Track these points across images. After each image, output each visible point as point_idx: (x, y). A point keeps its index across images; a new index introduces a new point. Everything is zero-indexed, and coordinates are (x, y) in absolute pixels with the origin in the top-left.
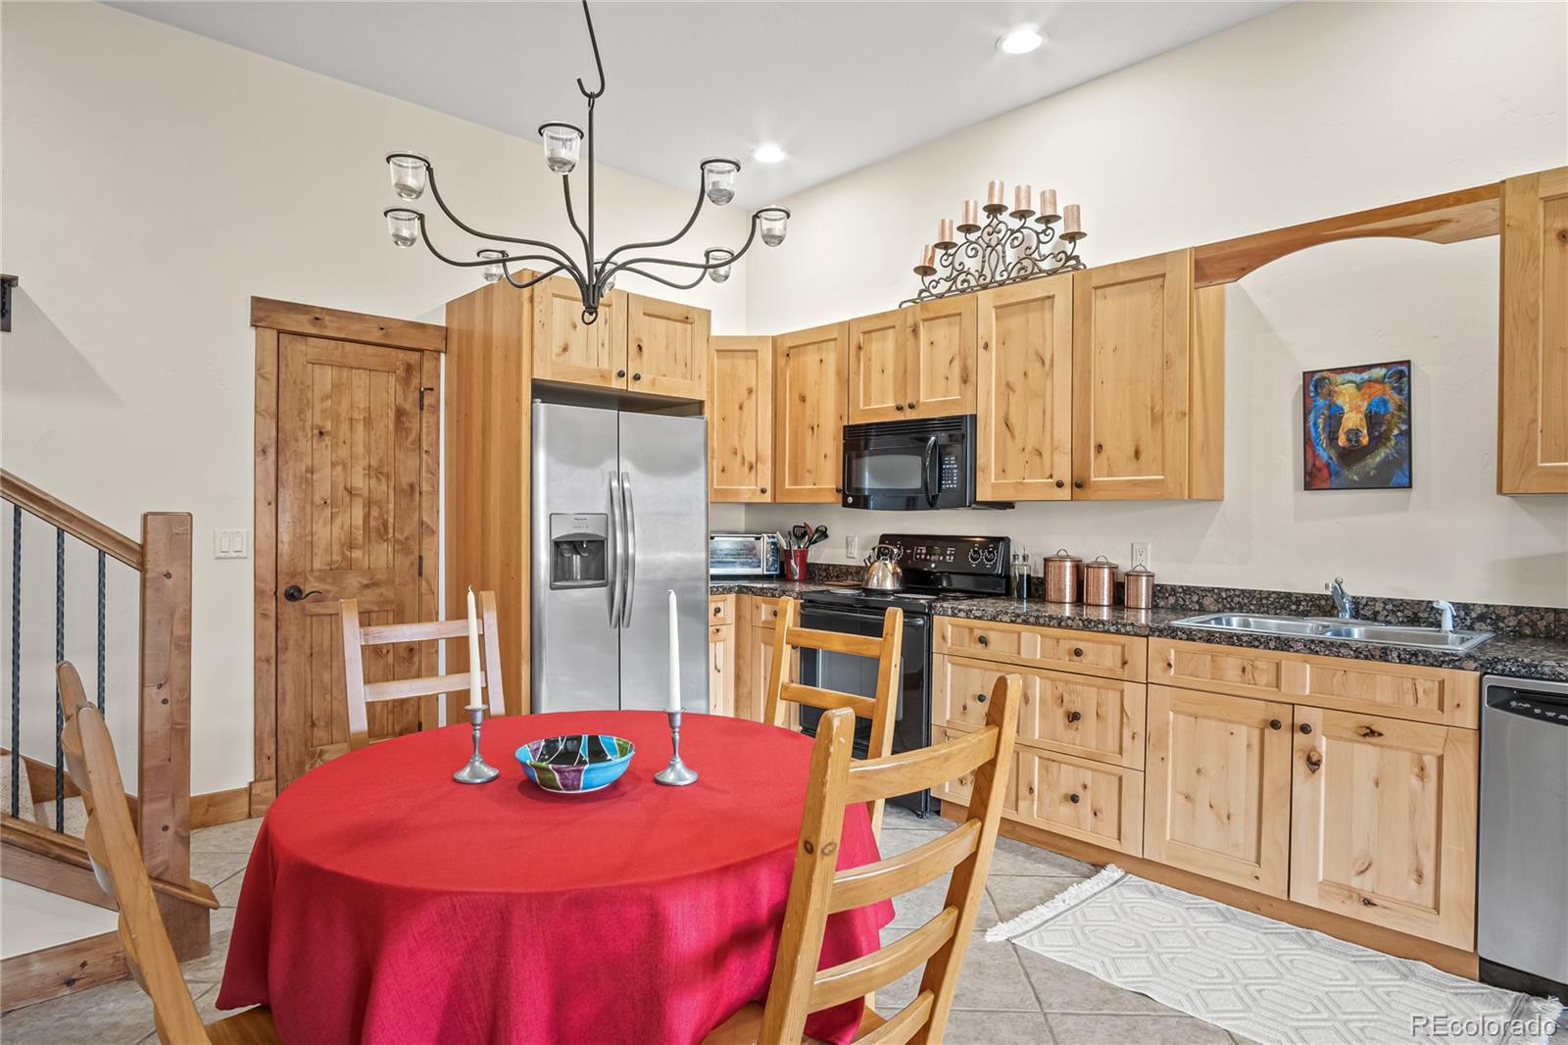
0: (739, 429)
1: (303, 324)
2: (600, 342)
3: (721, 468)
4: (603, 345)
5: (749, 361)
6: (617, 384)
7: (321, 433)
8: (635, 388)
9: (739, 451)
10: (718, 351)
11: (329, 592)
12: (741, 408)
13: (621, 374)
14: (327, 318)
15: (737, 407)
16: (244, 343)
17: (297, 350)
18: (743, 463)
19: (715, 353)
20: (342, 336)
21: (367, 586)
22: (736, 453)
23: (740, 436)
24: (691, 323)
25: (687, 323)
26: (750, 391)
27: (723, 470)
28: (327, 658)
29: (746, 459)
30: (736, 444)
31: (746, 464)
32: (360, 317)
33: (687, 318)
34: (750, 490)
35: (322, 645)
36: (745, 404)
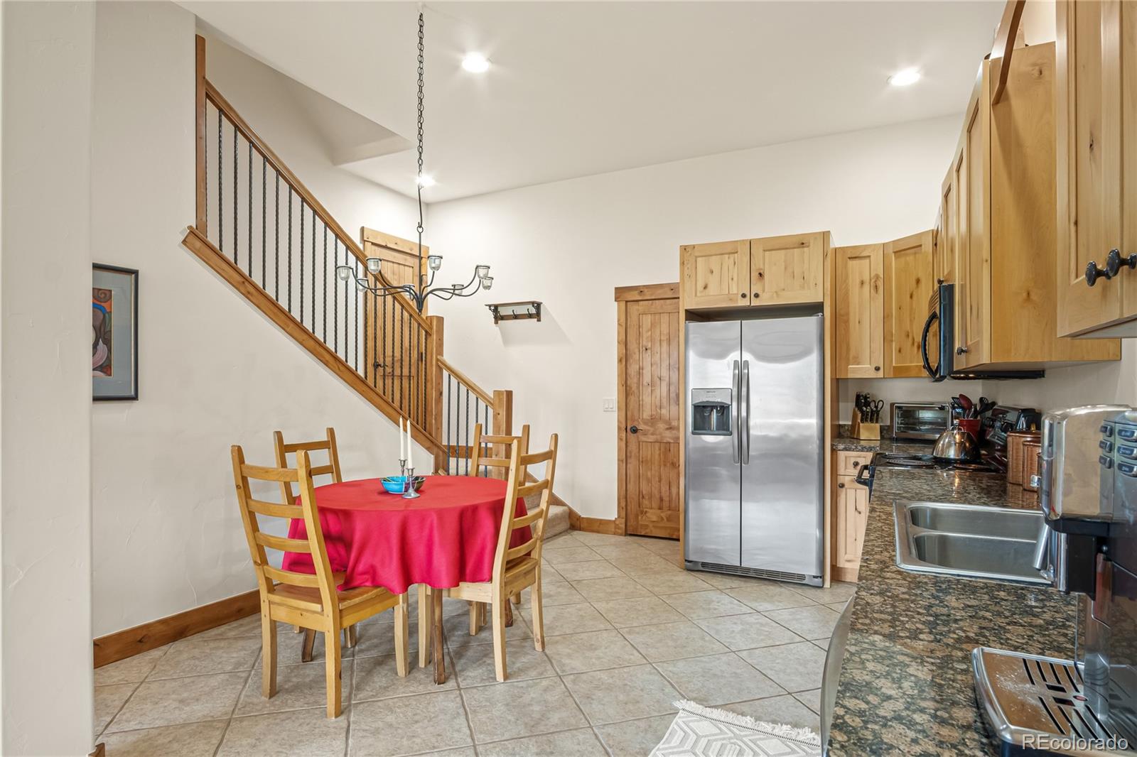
0: (910, 315)
1: (635, 296)
2: (730, 277)
3: (898, 349)
4: (732, 279)
5: (917, 255)
6: (743, 303)
7: (646, 349)
8: (756, 303)
9: (910, 335)
10: (895, 252)
11: (649, 430)
12: (911, 297)
13: (744, 296)
14: (646, 290)
15: (909, 296)
16: (612, 310)
17: (634, 309)
18: (913, 344)
19: (893, 254)
20: (653, 298)
21: (667, 429)
22: (908, 336)
23: (911, 320)
24: (808, 246)
25: (803, 247)
26: (918, 281)
27: (900, 351)
28: (650, 463)
29: (916, 340)
30: (908, 328)
31: (916, 344)
32: (661, 286)
33: (803, 244)
34: (917, 366)
35: (647, 457)
36: (914, 293)
